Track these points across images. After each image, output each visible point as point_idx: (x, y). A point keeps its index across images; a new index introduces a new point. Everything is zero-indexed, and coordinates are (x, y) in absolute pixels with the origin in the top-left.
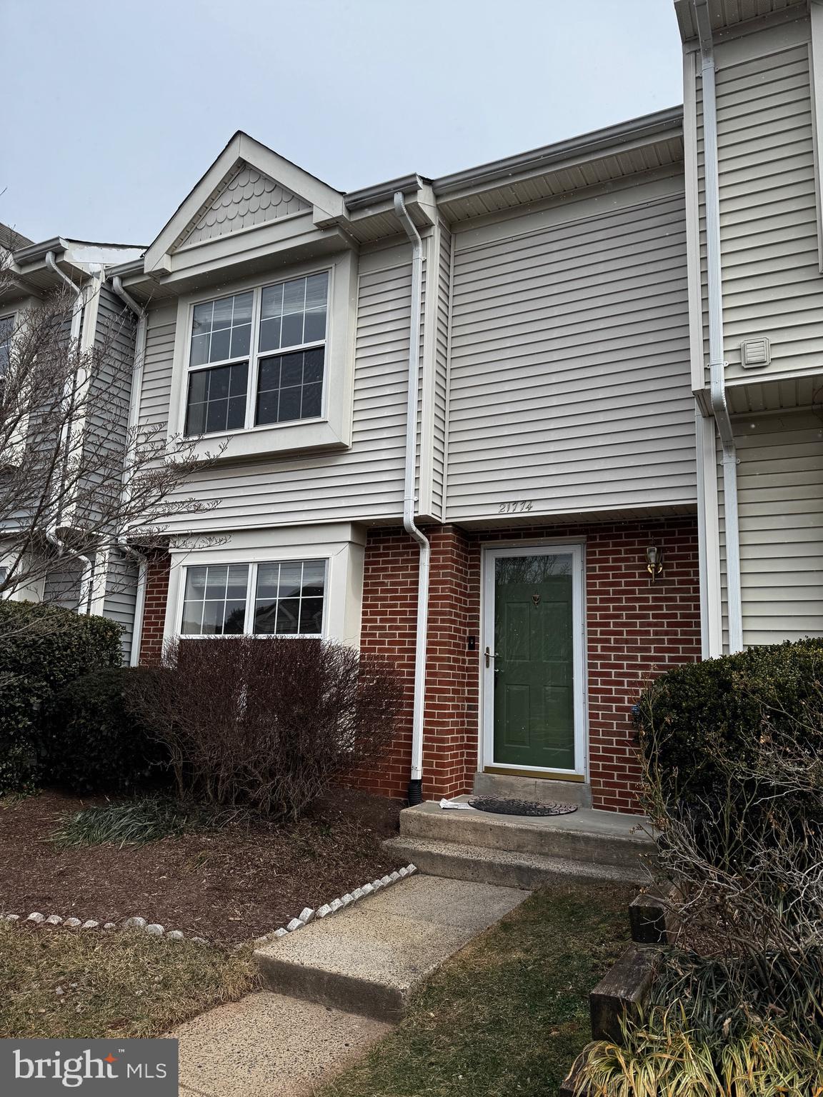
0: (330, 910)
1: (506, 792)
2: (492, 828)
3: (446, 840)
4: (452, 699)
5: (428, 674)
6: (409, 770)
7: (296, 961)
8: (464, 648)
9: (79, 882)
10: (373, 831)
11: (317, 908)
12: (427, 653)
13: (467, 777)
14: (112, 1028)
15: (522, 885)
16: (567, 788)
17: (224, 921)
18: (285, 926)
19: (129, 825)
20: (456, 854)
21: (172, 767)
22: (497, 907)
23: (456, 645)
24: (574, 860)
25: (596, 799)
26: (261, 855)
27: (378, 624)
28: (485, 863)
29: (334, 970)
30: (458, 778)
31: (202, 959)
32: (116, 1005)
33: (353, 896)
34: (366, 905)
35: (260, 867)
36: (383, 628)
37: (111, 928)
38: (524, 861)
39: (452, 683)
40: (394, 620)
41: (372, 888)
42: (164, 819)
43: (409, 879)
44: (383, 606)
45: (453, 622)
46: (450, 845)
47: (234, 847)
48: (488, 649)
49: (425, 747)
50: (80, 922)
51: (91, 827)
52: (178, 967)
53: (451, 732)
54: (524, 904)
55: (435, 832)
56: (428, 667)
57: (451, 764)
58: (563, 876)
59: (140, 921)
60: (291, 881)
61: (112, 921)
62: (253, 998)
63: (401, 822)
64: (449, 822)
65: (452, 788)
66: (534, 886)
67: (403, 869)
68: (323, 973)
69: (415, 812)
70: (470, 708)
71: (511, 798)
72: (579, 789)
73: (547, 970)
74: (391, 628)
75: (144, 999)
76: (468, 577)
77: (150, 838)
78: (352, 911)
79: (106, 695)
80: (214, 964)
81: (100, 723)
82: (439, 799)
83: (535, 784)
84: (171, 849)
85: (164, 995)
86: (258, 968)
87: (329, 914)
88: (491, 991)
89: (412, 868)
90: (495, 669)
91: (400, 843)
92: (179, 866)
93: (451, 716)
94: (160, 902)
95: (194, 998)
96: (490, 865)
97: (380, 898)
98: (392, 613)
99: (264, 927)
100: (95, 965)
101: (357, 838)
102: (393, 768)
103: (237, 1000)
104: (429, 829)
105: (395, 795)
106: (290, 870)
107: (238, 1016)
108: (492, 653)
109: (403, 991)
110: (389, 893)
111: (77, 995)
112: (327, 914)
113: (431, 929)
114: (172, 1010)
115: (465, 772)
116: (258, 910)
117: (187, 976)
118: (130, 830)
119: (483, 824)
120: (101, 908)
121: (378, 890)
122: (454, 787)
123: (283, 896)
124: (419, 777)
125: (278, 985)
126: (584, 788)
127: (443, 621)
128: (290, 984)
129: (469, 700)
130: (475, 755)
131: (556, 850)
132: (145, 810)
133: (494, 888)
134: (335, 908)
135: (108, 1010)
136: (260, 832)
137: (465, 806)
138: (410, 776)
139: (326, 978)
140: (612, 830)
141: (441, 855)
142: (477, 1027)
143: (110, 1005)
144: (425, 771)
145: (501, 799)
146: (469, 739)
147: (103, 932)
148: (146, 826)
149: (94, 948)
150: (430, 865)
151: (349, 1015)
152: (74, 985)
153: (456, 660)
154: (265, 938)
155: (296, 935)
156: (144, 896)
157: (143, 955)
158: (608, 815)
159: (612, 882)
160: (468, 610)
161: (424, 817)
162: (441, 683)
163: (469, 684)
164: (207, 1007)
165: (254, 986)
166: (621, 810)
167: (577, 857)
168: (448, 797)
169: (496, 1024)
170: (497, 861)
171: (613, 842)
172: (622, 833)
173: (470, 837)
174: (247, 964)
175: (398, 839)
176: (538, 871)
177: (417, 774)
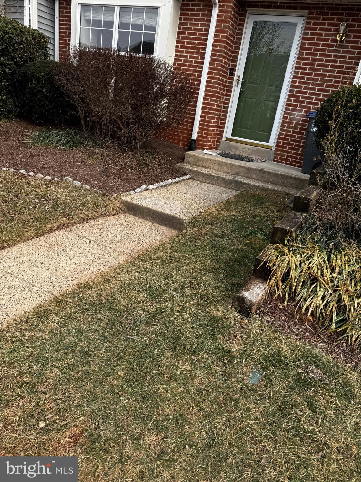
0: (153, 187)
1: (234, 150)
2: (226, 164)
3: (205, 167)
4: (217, 101)
5: (207, 86)
6: (191, 135)
7: (139, 204)
8: (227, 74)
9: (41, 160)
10: (172, 160)
11: (148, 186)
12: (208, 74)
13: (217, 141)
14: (62, 217)
15: (236, 189)
16: (263, 151)
17: (108, 185)
18: (134, 190)
19: (61, 139)
20: (209, 173)
21: (79, 116)
22: (225, 195)
23: (224, 72)
24: (261, 181)
25: (275, 158)
26: (123, 161)
27: (184, 54)
28: (221, 178)
29: (156, 209)
30: (213, 141)
31: (99, 198)
32: (63, 209)
33: (163, 183)
34: (169, 188)
35: (122, 166)
36: (186, 57)
37: (57, 180)
38: (239, 179)
39: (218, 93)
40: (193, 53)
41: (172, 182)
42: (77, 139)
43: (187, 181)
44: (188, 43)
45: (224, 57)
46: (206, 169)
47: (110, 156)
48: (239, 76)
49: (200, 124)
50: (43, 176)
51: (43, 138)
52: (88, 199)
53: (213, 118)
54: (237, 196)
55: (200, 163)
56: (207, 82)
57: (211, 134)
58: (255, 187)
59: (70, 179)
60: (136, 173)
61: (57, 177)
62: (120, 215)
63: (185, 157)
64: (207, 160)
65: (210, 145)
66: (241, 189)
67: (185, 176)
68: (151, 209)
69: (192, 153)
70: (224, 107)
71: (236, 153)
72: (269, 152)
73: (246, 219)
74: (190, 57)
75: (74, 209)
76: (236, 31)
77: (71, 146)
78: (163, 189)
79: (44, 73)
80: (104, 201)
81: (43, 88)
82: (203, 149)
83: (249, 148)
84: (81, 152)
85: (83, 208)
86: (123, 204)
87: (153, 189)
88: (221, 224)
89: (188, 176)
90: (241, 88)
91: (184, 165)
92: (86, 160)
93: (215, 110)
94: (78, 173)
95: (96, 212)
96: (224, 179)
97: (174, 186)
98: (192, 48)
99: (125, 190)
100: (52, 194)
101: (166, 161)
102: (183, 133)
103: (114, 215)
104: (197, 161)
105: (183, 146)
106: (136, 169)
107: (115, 221)
108: (241, 79)
109: (185, 220)
110: (178, 185)
111: (45, 203)
112: (152, 189)
113: (197, 200)
114: (87, 215)
115: (217, 139)
116: (122, 183)
117: (93, 203)
118: (62, 142)
119: (223, 162)
120: (52, 172)
121: (174, 183)
122: (211, 145)
123: (133, 179)
124: (195, 138)
125: (132, 212)
126: (271, 152)
127: (219, 56)
128: (136, 212)
129: (225, 103)
130: (223, 131)
131: (254, 176)
132: (68, 134)
133: (224, 189)
134: (156, 187)
135: (59, 211)
136: (122, 152)
137: (215, 154)
138: (191, 137)
139: (152, 212)
140: (281, 170)
141: (202, 173)
142: (215, 236)
143: (60, 209)
144: (199, 136)
145: (231, 153)
146: (221, 123)
147: (54, 181)
148: (69, 141)
149: (50, 187)
150: (197, 176)
151: (161, 226)
152: (43, 200)
153: (222, 80)
154: (125, 194)
155: (139, 195)
156: (70, 170)
157: (73, 192)
158: (279, 165)
159: (277, 191)
160: (233, 52)
161: (196, 156)
162: (213, 91)
163: (226, 95)
164: (102, 216)
165: (121, 211)
166: (286, 164)
167: (263, 180)
168: (208, 149)
169: (223, 236)
170: (227, 177)
171: (281, 175)
172: (286, 172)
173: (216, 167)
174: (118, 202)
175: (183, 164)
176: (245, 184)
177: (195, 137)
